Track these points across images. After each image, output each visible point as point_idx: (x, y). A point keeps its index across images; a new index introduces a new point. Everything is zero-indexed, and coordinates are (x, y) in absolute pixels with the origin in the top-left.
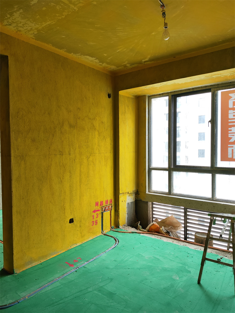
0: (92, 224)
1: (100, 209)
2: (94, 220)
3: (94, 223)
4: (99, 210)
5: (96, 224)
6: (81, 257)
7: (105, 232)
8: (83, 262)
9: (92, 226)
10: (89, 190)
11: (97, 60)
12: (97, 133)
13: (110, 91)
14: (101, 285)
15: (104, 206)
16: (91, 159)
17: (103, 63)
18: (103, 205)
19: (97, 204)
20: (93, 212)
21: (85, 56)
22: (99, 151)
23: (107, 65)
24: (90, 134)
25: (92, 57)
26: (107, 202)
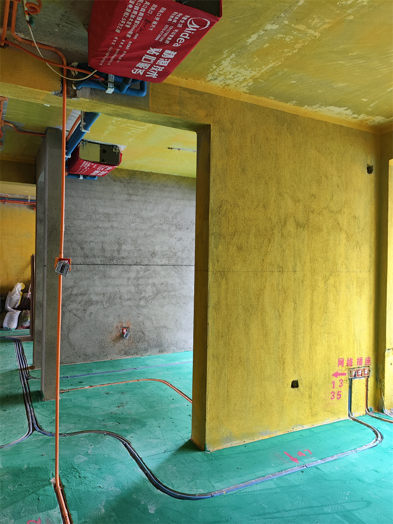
0: (331, 396)
1: (347, 372)
2: (336, 390)
3: (336, 395)
4: (344, 374)
5: (338, 398)
6: (311, 450)
7: (355, 415)
8: (314, 459)
9: (331, 401)
10: (326, 335)
11: (349, 110)
12: (343, 236)
13: (371, 162)
14: (349, 507)
15: (354, 369)
16: (331, 281)
17: (359, 115)
18: (351, 366)
19: (341, 362)
20: (333, 375)
21: (328, 108)
22: (347, 268)
23: (366, 117)
24: (332, 238)
25: (340, 107)
26: (360, 361)
